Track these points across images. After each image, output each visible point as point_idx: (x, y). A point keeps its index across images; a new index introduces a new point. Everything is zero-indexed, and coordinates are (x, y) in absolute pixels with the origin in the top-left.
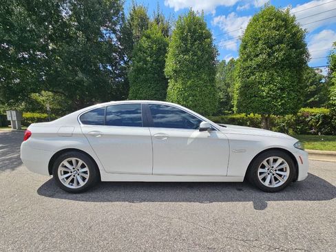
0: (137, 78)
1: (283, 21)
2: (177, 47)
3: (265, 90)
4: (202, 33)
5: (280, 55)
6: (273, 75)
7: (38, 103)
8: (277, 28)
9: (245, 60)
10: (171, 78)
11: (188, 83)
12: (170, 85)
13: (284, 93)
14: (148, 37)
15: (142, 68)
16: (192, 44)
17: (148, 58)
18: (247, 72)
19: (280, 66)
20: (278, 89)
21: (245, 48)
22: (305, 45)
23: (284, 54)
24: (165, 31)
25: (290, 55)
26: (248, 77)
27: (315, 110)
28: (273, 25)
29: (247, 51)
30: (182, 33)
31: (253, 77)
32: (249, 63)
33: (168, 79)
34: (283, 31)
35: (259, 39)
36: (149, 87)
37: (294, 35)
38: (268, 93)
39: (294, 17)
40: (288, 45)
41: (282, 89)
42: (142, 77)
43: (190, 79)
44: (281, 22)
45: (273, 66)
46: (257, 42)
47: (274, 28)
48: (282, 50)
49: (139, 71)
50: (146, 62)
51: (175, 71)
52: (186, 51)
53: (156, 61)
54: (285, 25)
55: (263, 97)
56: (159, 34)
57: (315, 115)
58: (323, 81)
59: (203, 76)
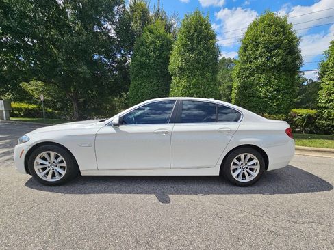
0: (140, 73)
1: (281, 27)
2: (183, 45)
3: (262, 91)
4: (208, 33)
5: (277, 59)
6: (270, 77)
7: (25, 92)
8: (276, 34)
9: (245, 62)
10: (175, 75)
11: (193, 81)
12: (174, 82)
13: (279, 95)
14: (151, 32)
15: (145, 63)
16: (198, 44)
17: (151, 54)
18: (246, 73)
19: (277, 69)
20: (275, 90)
21: (245, 50)
22: (300, 51)
23: (281, 59)
24: (168, 28)
25: (286, 60)
26: (247, 78)
27: (301, 111)
28: (273, 30)
29: (247, 53)
30: (189, 32)
31: (251, 78)
32: (249, 65)
33: (172, 76)
34: (281, 37)
35: (259, 43)
36: (151, 83)
37: (291, 41)
38: (265, 94)
39: (291, 24)
40: (285, 50)
41: (278, 91)
42: (145, 72)
43: (194, 77)
44: (279, 29)
45: (271, 69)
46: (257, 46)
47: (273, 34)
48: (279, 55)
49: (142, 66)
50: (149, 57)
51: (180, 69)
52: (192, 50)
53: (159, 57)
54: (283, 31)
55: (260, 98)
56: (162, 31)
57: (301, 116)
58: (305, 84)
59: (207, 75)
